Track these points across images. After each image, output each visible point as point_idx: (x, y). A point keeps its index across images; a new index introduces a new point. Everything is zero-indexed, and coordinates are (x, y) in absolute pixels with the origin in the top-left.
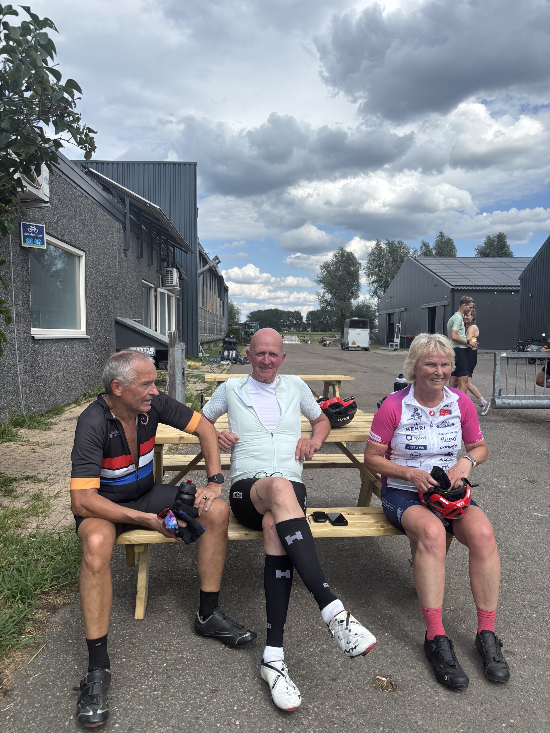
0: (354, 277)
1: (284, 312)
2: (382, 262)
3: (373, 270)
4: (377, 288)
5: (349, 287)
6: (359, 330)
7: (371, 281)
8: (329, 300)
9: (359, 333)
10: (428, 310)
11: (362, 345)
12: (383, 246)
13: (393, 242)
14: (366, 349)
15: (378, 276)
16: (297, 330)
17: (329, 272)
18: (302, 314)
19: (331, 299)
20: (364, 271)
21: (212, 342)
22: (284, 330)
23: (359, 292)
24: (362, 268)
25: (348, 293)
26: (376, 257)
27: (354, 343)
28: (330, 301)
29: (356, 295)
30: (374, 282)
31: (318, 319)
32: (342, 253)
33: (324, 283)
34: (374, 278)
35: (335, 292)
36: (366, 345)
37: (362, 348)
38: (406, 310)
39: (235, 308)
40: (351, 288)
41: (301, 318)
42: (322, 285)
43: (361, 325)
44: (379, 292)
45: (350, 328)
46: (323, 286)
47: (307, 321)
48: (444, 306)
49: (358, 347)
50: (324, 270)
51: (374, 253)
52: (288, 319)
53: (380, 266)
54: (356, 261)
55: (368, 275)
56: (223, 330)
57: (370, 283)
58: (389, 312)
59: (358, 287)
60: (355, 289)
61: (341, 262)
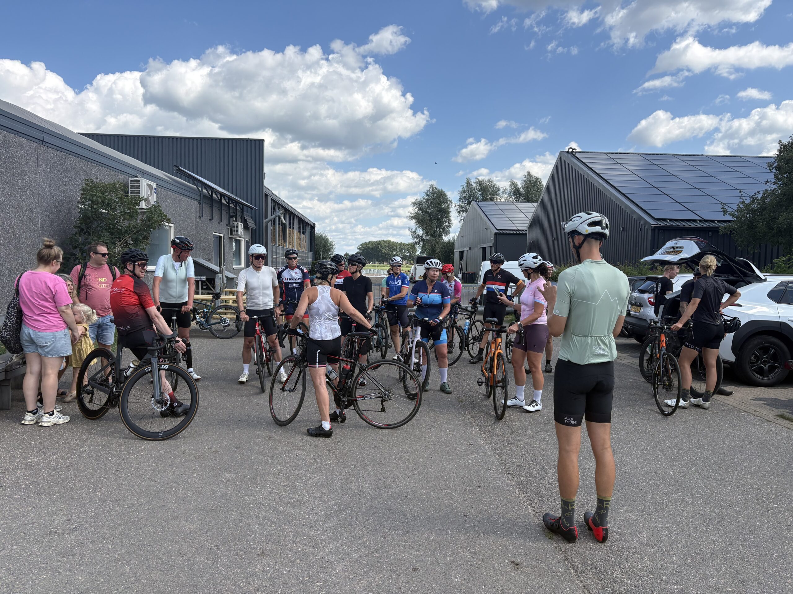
0: (445, 213)
3: (464, 208)
5: (440, 223)
12: (474, 185)
17: (421, 209)
19: (423, 234)
25: (440, 229)
26: (467, 194)
28: (422, 236)
29: (447, 231)
32: (432, 191)
33: (416, 219)
35: (427, 228)
38: (470, 248)
40: (443, 224)
46: (415, 221)
48: (491, 247)
50: (416, 206)
51: (464, 191)
54: (447, 198)
57: (460, 220)
58: (462, 249)
59: (449, 223)
60: (446, 226)
61: (432, 199)
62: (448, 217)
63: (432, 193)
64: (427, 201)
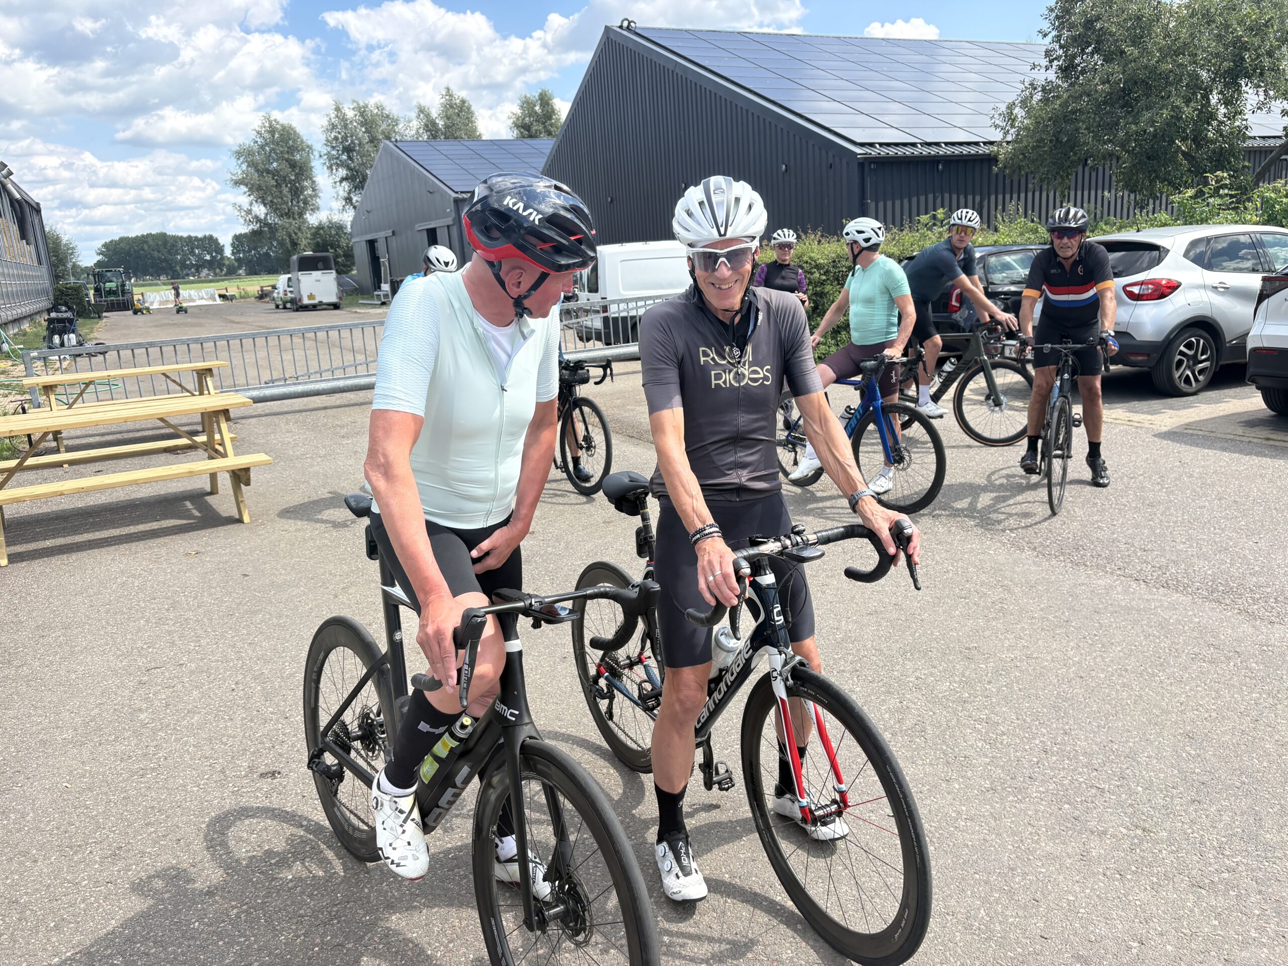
0: (302, 170)
1: (181, 238)
2: (352, 142)
3: (337, 158)
4: (350, 190)
5: (296, 192)
6: (316, 274)
7: (338, 179)
8: (262, 217)
9: (318, 278)
10: (425, 233)
11: (326, 300)
12: (350, 114)
13: (366, 106)
14: (336, 306)
15: (349, 168)
16: (216, 275)
17: (252, 164)
18: (222, 241)
19: (267, 214)
20: (322, 161)
21: (25, 317)
22: (188, 275)
23: (318, 200)
24: (316, 154)
25: (298, 202)
26: (339, 133)
27: (311, 297)
28: (265, 218)
29: (313, 205)
30: (343, 180)
31: (255, 249)
32: (271, 126)
33: (246, 185)
34: (342, 172)
35: (272, 201)
36: (333, 299)
37: (329, 304)
38: (393, 233)
39: (64, 242)
40: (302, 192)
41: (220, 249)
42: (244, 188)
43: (320, 265)
44: (355, 199)
45: (300, 270)
46: (246, 189)
47: (233, 254)
48: (448, 227)
49: (321, 303)
50: (242, 159)
51: (334, 127)
52: (192, 252)
53: (348, 150)
54: (302, 141)
55: (330, 168)
56: (44, 292)
57: (335, 183)
58: (370, 237)
59: (314, 190)
60: (311, 196)
61: (273, 142)
62: (311, 179)
63: (269, 132)
64: (262, 147)
